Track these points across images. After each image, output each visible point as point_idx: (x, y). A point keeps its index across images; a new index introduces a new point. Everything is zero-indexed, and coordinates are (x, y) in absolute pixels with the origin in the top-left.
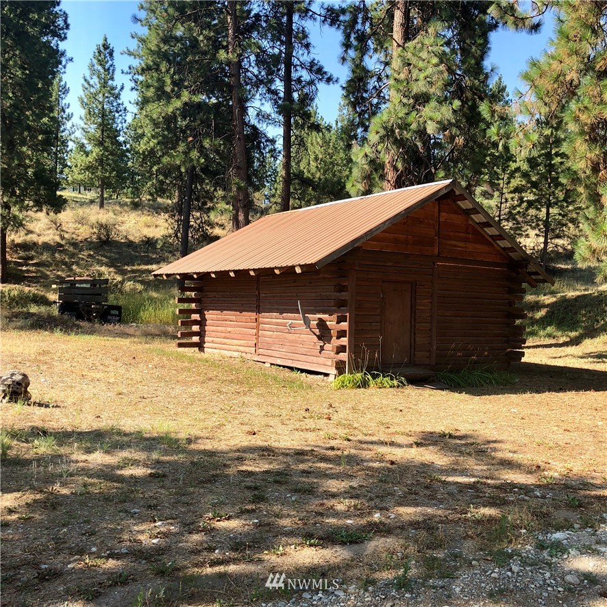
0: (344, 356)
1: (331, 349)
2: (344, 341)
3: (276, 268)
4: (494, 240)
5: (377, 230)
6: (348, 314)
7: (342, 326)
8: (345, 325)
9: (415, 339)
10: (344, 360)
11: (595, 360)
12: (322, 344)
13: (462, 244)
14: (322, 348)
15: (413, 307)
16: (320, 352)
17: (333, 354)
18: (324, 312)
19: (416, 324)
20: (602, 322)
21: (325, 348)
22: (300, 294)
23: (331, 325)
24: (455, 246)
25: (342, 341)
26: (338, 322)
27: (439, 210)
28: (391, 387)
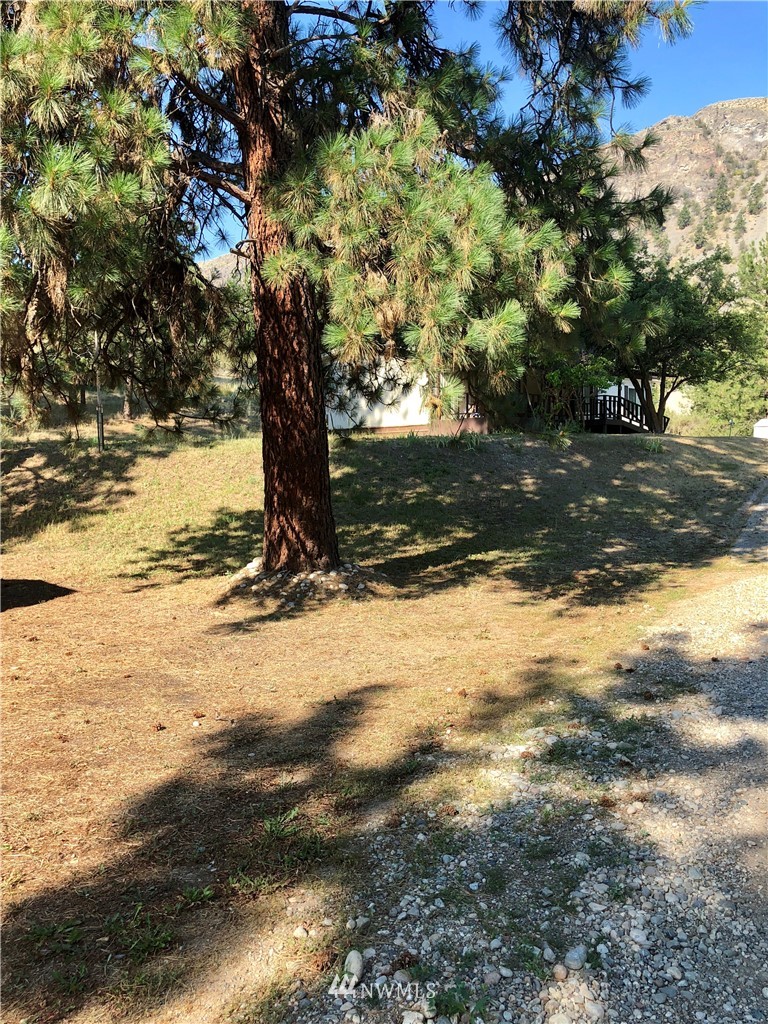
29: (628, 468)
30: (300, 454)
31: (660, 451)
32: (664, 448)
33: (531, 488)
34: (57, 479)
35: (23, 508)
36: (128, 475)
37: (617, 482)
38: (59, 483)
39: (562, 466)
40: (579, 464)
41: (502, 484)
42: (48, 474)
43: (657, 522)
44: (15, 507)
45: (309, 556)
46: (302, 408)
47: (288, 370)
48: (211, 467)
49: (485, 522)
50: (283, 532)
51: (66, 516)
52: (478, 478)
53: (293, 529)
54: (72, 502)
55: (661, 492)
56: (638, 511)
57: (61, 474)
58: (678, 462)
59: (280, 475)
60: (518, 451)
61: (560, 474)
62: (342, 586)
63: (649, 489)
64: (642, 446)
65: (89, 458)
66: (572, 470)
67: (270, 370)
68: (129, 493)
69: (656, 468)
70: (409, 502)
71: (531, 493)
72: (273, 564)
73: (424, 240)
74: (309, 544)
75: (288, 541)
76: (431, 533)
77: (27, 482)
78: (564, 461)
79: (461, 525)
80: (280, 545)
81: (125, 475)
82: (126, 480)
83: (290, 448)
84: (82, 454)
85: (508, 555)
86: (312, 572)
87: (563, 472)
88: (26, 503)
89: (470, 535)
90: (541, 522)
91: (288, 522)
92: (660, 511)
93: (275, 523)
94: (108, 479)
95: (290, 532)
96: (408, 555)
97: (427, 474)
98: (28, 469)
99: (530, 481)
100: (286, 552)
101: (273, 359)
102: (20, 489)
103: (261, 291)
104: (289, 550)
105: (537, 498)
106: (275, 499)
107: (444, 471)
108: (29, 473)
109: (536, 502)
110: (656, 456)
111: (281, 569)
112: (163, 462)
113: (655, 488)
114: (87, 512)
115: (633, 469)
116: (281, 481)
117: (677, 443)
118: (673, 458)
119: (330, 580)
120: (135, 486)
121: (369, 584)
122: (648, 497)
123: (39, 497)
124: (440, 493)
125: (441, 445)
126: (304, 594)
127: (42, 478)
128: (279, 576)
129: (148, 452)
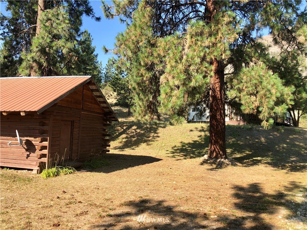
0: (45, 160)
1: (36, 156)
2: (45, 152)
3: (4, 112)
4: (100, 103)
5: (64, 95)
6: (48, 138)
7: (44, 143)
8: (46, 143)
9: (72, 148)
10: (45, 161)
11: (120, 150)
12: (28, 154)
13: (90, 104)
14: (28, 156)
15: (72, 133)
16: (27, 158)
17: (36, 159)
18: (30, 137)
19: (73, 141)
20: (115, 135)
21: (30, 156)
22: (11, 126)
23: (35, 143)
24: (88, 105)
25: (44, 152)
26: (41, 142)
27: (83, 88)
28: (70, 173)
29: (291, 137)
30: (220, 131)
31: (300, 132)
32: (301, 131)
33: (264, 141)
34: (141, 132)
35: (134, 139)
36: (157, 132)
37: (288, 141)
38: (141, 133)
39: (271, 135)
40: (276, 135)
41: (255, 139)
42: (138, 131)
43: (303, 152)
44: (132, 139)
45: (221, 155)
46: (221, 121)
47: (218, 112)
48: (177, 131)
49: (253, 149)
50: (215, 149)
51: (145, 141)
52: (248, 137)
53: (217, 149)
54: (146, 138)
55: (302, 144)
56: (297, 149)
57: (141, 131)
58: (306, 136)
59: (215, 136)
60: (258, 131)
61: (271, 137)
62: (230, 163)
63: (298, 143)
64: (294, 131)
65: (147, 127)
66: (274, 137)
67: (214, 112)
68: (158, 137)
69: (299, 137)
70: (231, 143)
71: (264, 142)
72: (212, 156)
73: (265, 90)
74: (221, 152)
75: (216, 151)
76: (240, 152)
77: (133, 133)
78: (271, 134)
79: (247, 150)
80: (214, 152)
81: (156, 132)
82: (157, 133)
83: (218, 130)
84: (146, 126)
85: (263, 158)
86: (222, 159)
87: (272, 137)
88: (135, 138)
89: (250, 153)
90: (269, 151)
91: (216, 147)
92: (303, 150)
93: (213, 147)
94: (153, 133)
95: (216, 150)
96: (236, 157)
97: (234, 136)
98: (133, 129)
99: (263, 139)
100: (215, 154)
101: (215, 109)
102: (132, 134)
103: (213, 94)
104: (216, 153)
105: (266, 144)
106: (213, 141)
107: (239, 135)
108: (134, 130)
109: (266, 145)
110: (298, 134)
111: (214, 158)
112: (165, 129)
113: (300, 143)
114: (149, 141)
115: (292, 137)
116: (215, 137)
117: (304, 130)
118: (304, 135)
119: (226, 161)
120: (159, 135)
121: (236, 163)
122: (298, 145)
123: (138, 136)
124: (239, 141)
125: (236, 128)
126: (222, 164)
127: (137, 132)
128: (214, 159)
129: (161, 126)
